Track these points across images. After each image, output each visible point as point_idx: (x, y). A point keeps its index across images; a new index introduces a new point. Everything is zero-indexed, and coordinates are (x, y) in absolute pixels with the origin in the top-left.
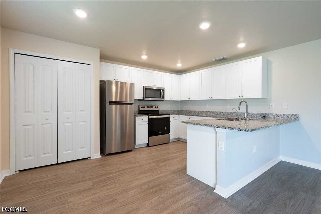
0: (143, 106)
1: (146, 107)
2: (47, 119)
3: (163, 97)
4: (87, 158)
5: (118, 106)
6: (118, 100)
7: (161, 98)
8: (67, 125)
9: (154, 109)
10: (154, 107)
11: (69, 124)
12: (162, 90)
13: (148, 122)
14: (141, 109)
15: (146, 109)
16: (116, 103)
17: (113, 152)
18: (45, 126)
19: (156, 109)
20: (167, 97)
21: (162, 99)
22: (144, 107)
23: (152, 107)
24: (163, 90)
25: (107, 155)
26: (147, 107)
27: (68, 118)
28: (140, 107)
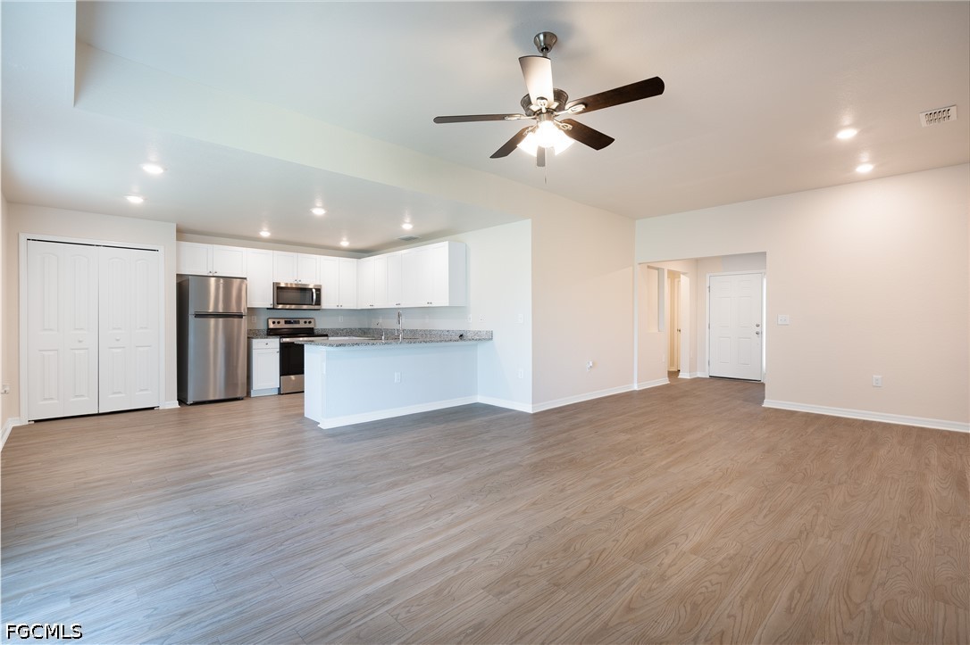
0: (276, 321)
1: (282, 321)
2: (80, 341)
3: (318, 302)
4: (153, 408)
5: (221, 320)
6: (221, 310)
7: (314, 303)
8: (114, 350)
9: (302, 325)
10: (302, 321)
11: (119, 350)
12: (314, 290)
13: (278, 350)
14: (271, 326)
15: (282, 325)
16: (217, 315)
17: (211, 398)
18: (77, 352)
19: (307, 326)
20: (326, 303)
21: (316, 307)
22: (279, 323)
23: (298, 322)
24: (318, 290)
25: (191, 405)
26: (286, 322)
27: (118, 340)
28: (270, 322)
